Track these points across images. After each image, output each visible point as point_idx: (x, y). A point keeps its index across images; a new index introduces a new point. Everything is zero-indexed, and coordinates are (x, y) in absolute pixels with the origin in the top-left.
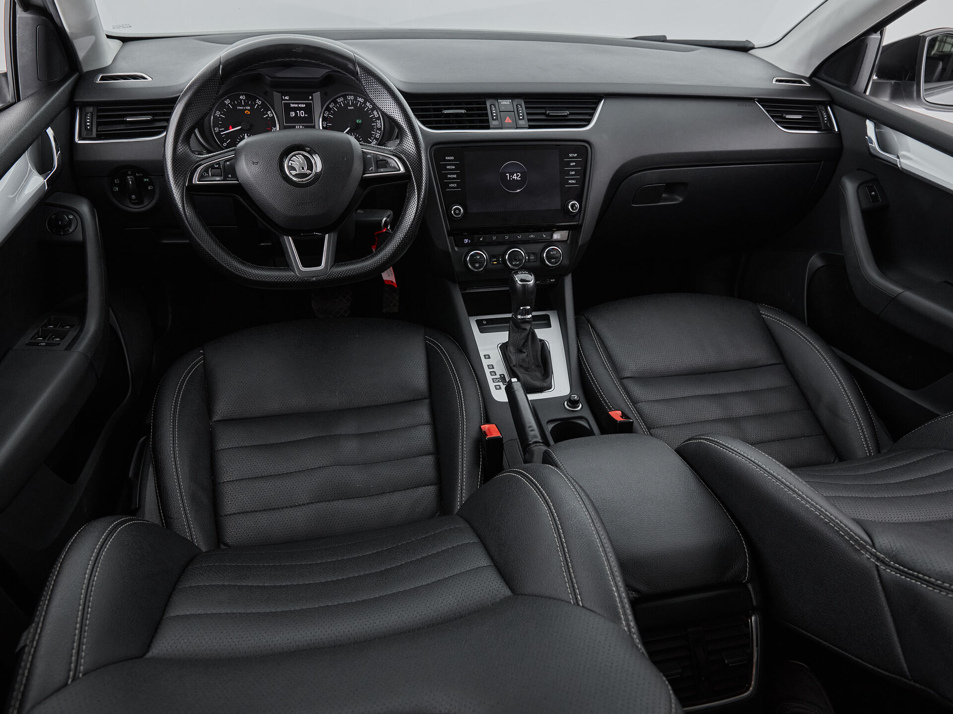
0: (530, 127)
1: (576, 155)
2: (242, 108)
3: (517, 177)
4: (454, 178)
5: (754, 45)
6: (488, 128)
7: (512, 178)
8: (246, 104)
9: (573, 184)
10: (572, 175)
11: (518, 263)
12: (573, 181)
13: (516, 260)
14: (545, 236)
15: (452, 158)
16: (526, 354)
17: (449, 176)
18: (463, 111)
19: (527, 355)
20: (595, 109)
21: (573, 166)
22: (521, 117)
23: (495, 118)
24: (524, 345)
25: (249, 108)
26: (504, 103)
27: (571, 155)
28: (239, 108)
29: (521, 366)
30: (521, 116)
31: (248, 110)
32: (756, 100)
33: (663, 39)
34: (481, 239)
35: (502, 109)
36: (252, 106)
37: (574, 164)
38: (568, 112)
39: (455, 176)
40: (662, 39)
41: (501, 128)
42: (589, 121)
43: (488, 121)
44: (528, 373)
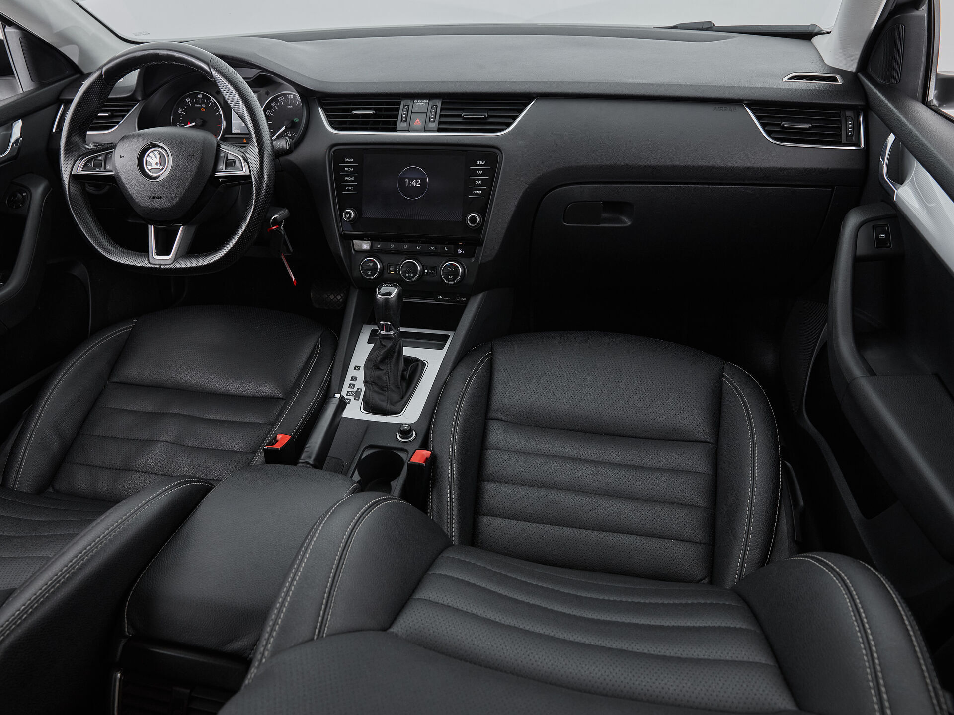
0: (440, 130)
1: (484, 163)
2: (199, 106)
3: (416, 183)
4: (351, 181)
5: (822, 30)
6: (394, 130)
7: (411, 184)
8: (203, 103)
9: (478, 194)
10: (478, 185)
11: (412, 275)
12: (479, 192)
13: (409, 272)
14: (446, 250)
15: (351, 160)
16: (385, 371)
17: (346, 178)
18: (372, 112)
19: (385, 374)
20: (521, 111)
21: (480, 175)
22: (432, 120)
23: (404, 119)
24: (382, 361)
25: (204, 106)
26: (419, 104)
27: (478, 163)
28: (196, 105)
29: (375, 384)
30: (432, 118)
31: (203, 107)
32: (746, 102)
33: (708, 27)
34: (379, 246)
35: (416, 109)
36: (207, 104)
37: (481, 172)
38: (486, 114)
39: (352, 179)
40: (705, 27)
41: (409, 131)
42: (509, 125)
43: (395, 123)
44: (382, 392)
